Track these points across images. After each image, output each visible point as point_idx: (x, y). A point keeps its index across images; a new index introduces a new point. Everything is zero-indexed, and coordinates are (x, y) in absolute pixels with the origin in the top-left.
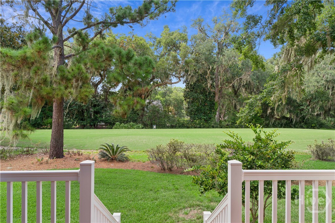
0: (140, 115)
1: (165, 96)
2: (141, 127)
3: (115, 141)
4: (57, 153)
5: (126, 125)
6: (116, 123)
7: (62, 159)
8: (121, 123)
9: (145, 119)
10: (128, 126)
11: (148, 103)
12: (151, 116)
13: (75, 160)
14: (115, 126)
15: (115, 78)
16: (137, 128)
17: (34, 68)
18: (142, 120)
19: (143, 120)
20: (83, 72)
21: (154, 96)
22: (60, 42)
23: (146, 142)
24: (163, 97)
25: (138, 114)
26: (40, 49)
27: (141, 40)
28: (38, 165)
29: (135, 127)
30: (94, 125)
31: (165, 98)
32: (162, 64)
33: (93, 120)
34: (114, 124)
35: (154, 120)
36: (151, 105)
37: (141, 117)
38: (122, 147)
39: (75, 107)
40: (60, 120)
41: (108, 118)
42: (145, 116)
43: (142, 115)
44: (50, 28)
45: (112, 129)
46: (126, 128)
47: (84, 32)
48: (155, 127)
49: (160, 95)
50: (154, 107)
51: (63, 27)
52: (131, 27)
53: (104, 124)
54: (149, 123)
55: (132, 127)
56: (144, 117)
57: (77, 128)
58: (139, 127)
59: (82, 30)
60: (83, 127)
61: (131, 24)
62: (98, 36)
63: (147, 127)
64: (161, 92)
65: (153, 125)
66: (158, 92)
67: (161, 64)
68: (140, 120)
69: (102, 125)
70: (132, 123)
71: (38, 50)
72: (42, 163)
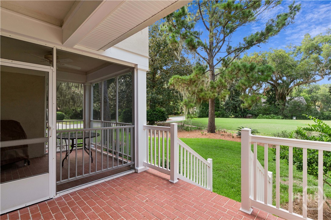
0: (281, 109)
1: (311, 93)
2: (281, 118)
3: (253, 126)
4: (211, 130)
5: (267, 116)
6: (260, 115)
7: (214, 134)
8: (263, 115)
9: (285, 112)
10: (269, 117)
11: (289, 99)
12: (292, 109)
13: (221, 135)
14: (258, 117)
15: (242, 83)
16: (277, 119)
17: (195, 84)
18: (282, 113)
19: (284, 112)
20: (223, 83)
21: (299, 93)
22: (212, 67)
23: (279, 128)
24: (309, 94)
25: (279, 109)
26: (197, 73)
27: (280, 52)
28: (201, 135)
29: (275, 118)
30: (244, 116)
31: (311, 95)
32: (302, 67)
33: (243, 113)
34: (258, 115)
35: (295, 113)
36: (293, 100)
37: (282, 110)
38: (253, 130)
39: (231, 105)
40: (213, 111)
41: (254, 111)
42: (286, 109)
43: (283, 109)
44: (206, 61)
45: (256, 118)
46: (267, 118)
47: (226, 58)
48: (295, 118)
49: (305, 92)
50: (295, 102)
51: (213, 58)
52: (259, 46)
53: (251, 115)
54: (289, 115)
55: (273, 118)
56: (285, 111)
57: (232, 118)
58: (279, 118)
59: (225, 57)
60: (236, 117)
61: (258, 44)
62: (236, 58)
63: (287, 118)
64: (307, 89)
65: (293, 117)
66: (303, 90)
67: (300, 67)
68: (281, 113)
69: (250, 116)
70: (272, 115)
71: (196, 74)
72: (203, 135)
